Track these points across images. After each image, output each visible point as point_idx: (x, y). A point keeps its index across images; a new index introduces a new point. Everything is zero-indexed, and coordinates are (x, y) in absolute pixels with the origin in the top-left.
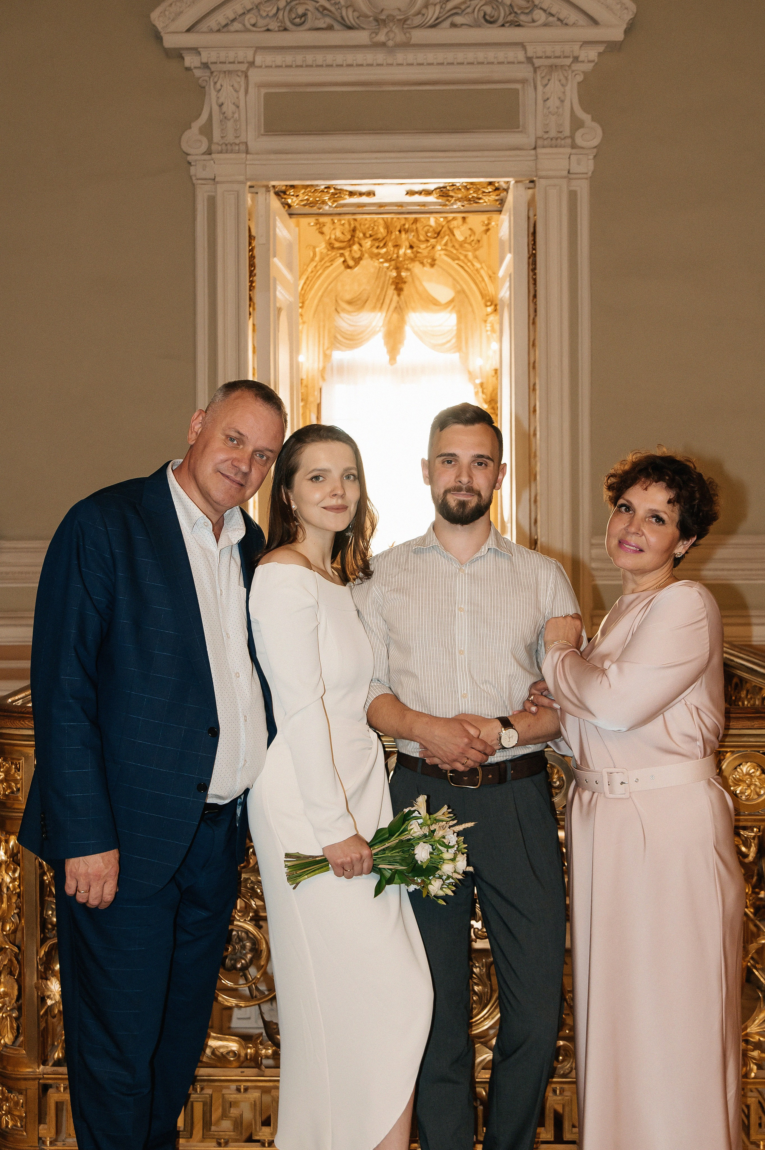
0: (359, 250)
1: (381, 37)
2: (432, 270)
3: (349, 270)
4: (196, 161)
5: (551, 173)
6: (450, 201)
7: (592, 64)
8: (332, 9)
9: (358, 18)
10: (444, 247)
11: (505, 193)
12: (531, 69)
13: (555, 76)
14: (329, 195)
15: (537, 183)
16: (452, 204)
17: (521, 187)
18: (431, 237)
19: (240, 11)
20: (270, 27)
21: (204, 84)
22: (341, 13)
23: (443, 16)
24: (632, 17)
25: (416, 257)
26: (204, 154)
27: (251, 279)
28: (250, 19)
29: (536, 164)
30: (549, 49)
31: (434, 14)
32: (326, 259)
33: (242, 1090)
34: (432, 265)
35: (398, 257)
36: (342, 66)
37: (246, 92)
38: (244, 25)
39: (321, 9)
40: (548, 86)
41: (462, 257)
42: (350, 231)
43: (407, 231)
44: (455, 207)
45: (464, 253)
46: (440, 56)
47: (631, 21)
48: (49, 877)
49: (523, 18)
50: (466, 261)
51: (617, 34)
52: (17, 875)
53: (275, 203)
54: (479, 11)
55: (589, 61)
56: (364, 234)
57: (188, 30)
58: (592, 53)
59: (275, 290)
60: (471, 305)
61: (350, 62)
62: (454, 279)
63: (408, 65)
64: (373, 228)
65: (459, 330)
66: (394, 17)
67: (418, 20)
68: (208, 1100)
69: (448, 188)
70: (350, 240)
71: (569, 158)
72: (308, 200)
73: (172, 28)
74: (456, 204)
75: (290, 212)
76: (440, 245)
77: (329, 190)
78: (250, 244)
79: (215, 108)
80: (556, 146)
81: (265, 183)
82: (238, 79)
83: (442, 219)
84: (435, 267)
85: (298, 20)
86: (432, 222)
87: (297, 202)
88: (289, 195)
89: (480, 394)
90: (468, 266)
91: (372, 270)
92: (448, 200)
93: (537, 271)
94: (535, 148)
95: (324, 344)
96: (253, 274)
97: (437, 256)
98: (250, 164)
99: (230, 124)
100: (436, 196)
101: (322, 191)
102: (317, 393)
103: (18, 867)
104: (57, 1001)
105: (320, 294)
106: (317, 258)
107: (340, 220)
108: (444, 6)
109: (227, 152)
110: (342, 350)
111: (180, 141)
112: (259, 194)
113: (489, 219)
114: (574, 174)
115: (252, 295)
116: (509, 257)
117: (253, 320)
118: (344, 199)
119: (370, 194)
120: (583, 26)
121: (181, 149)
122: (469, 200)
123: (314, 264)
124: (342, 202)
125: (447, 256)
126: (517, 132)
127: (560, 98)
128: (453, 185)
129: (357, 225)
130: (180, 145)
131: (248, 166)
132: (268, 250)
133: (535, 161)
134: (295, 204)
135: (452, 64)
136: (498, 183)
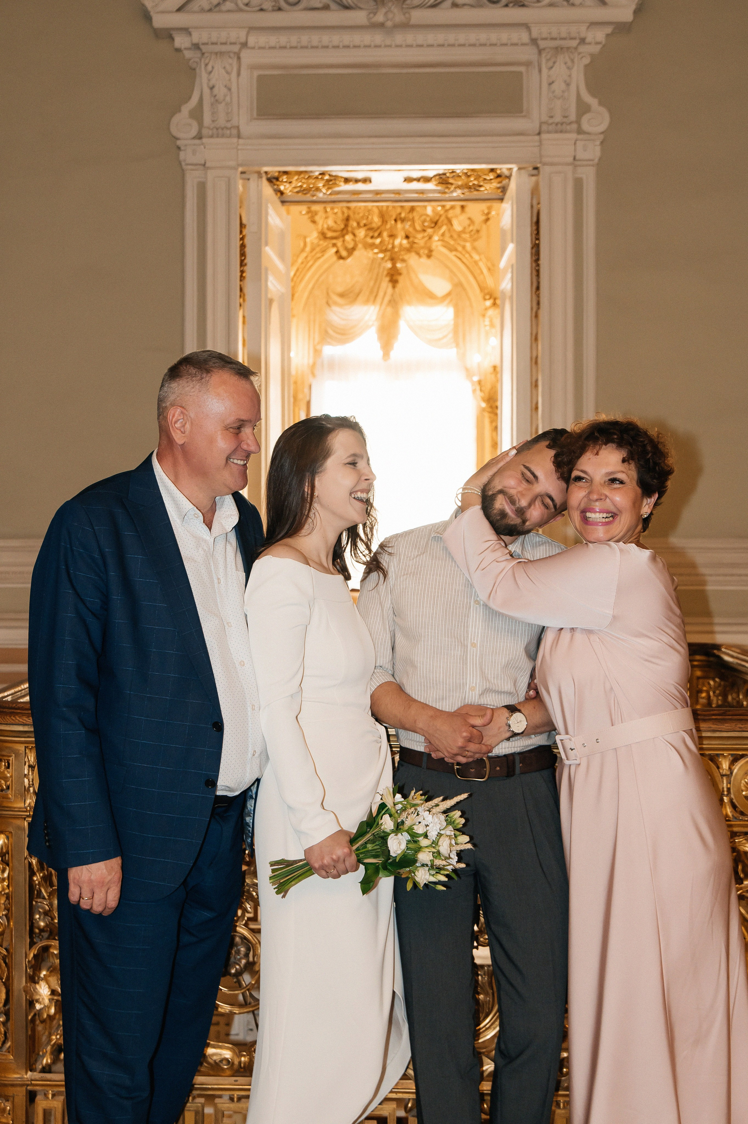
0: (353, 240)
1: (380, 18)
2: (429, 262)
3: (341, 261)
4: (186, 145)
5: (556, 160)
6: (449, 189)
7: (599, 47)
10: (441, 238)
11: (507, 180)
12: (535, 51)
13: (561, 59)
14: (324, 182)
15: (541, 169)
16: (452, 192)
17: (524, 174)
18: (428, 227)
20: (264, 7)
21: (194, 66)
25: (411, 247)
26: (194, 138)
27: (242, 269)
29: (540, 150)
30: (554, 31)
32: (318, 249)
33: (235, 1099)
34: (429, 256)
35: (393, 247)
36: (338, 47)
37: (239, 74)
38: (237, 5)
40: (554, 69)
41: (460, 249)
42: (343, 220)
43: (403, 220)
44: (455, 194)
45: (462, 243)
46: (440, 37)
48: (39, 877)
50: (464, 252)
51: (626, 15)
52: (6, 875)
53: (267, 190)
55: (597, 43)
56: (358, 224)
57: (179, 10)
58: (600, 35)
59: (266, 280)
60: (469, 299)
61: (346, 43)
62: (451, 271)
63: (407, 46)
64: (368, 217)
65: (456, 326)
67: (417, 1)
68: (200, 1109)
69: (448, 175)
70: (343, 230)
71: (575, 144)
72: (301, 186)
73: (161, 7)
74: (456, 191)
75: (283, 200)
76: (437, 235)
77: (323, 176)
78: (241, 232)
79: (206, 91)
80: (561, 132)
81: (256, 169)
82: (230, 61)
83: (439, 208)
84: (432, 258)
85: (292, 0)
86: (429, 211)
87: (290, 189)
88: (282, 181)
89: (478, 392)
90: (466, 258)
91: (366, 261)
92: (447, 188)
93: (541, 262)
94: (539, 134)
95: (314, 338)
96: (244, 264)
97: (434, 247)
98: (241, 149)
99: (221, 107)
100: (435, 183)
101: (317, 178)
102: (306, 390)
103: (7, 868)
104: (46, 1005)
105: (310, 286)
106: (308, 249)
107: (332, 209)
109: (218, 137)
110: (332, 345)
111: (169, 124)
112: (251, 181)
113: (490, 208)
114: (580, 160)
115: (242, 286)
116: (511, 247)
117: (244, 312)
118: (339, 186)
119: (366, 180)
120: (590, 6)
121: (170, 133)
122: (470, 188)
123: (304, 255)
124: (337, 189)
125: (445, 246)
126: (520, 117)
127: (565, 82)
128: (453, 172)
129: (351, 213)
130: (169, 129)
131: (239, 152)
132: (260, 239)
133: (539, 147)
134: (288, 191)
135: (453, 45)
136: (500, 169)
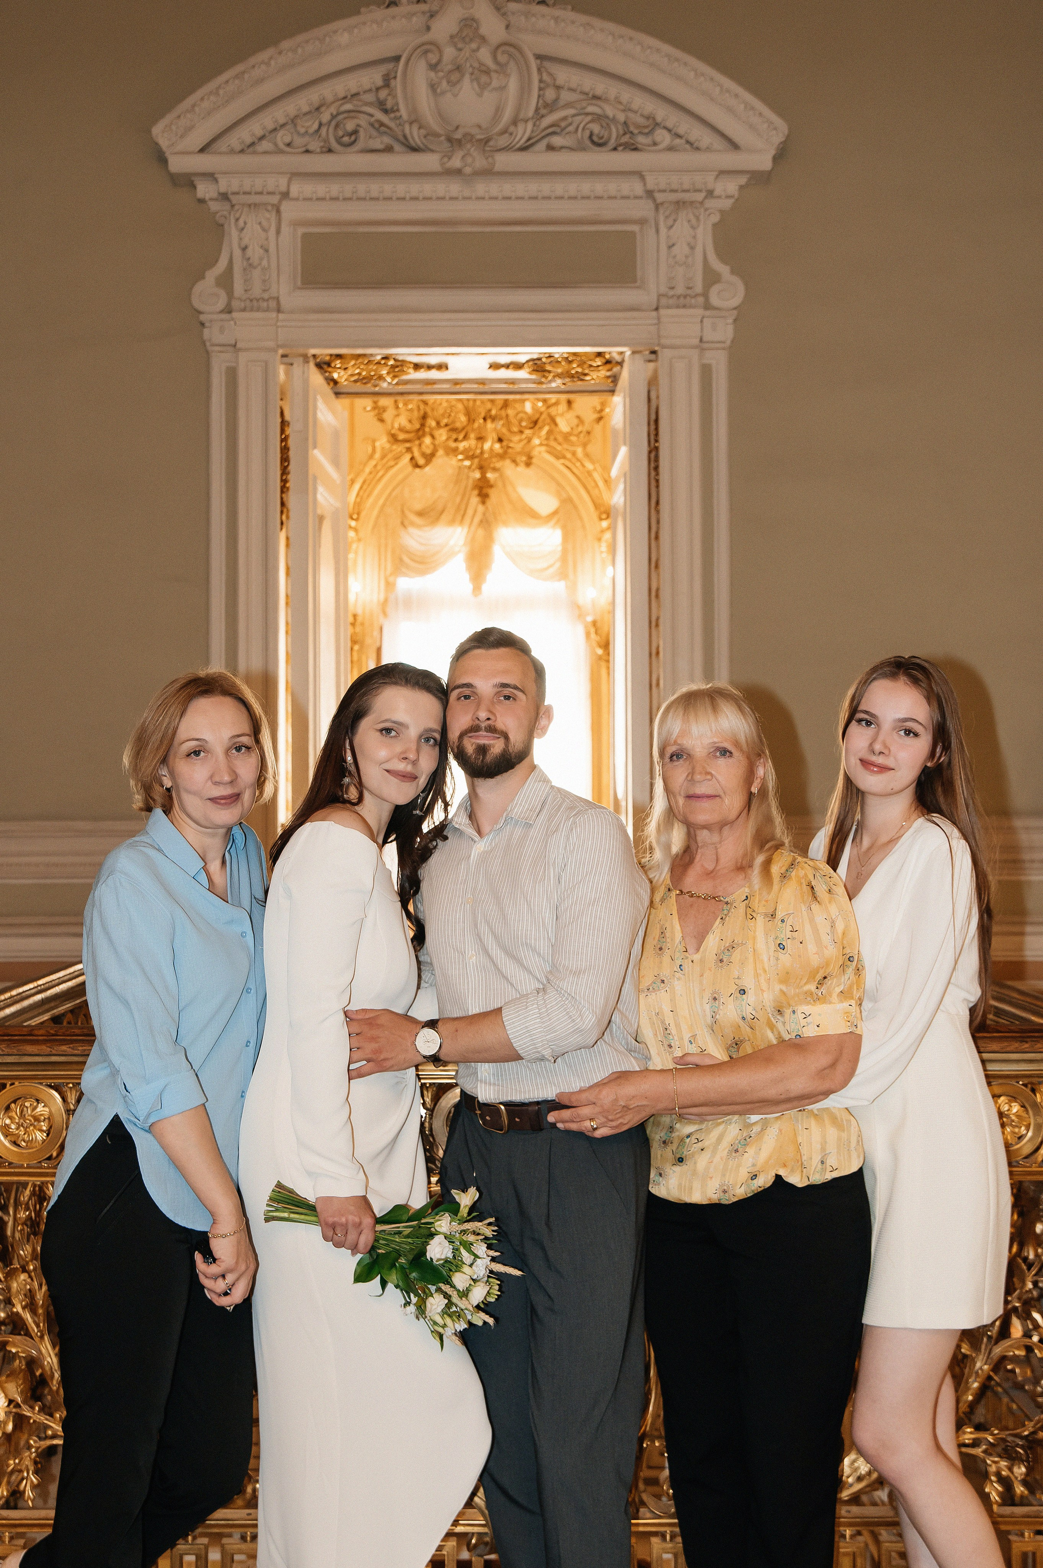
0: (432, 444)
1: (456, 162)
2: (529, 472)
3: (417, 470)
4: (211, 321)
5: (678, 342)
6: (546, 378)
7: (732, 201)
8: (392, 125)
9: (425, 137)
10: (545, 442)
11: (619, 368)
12: (651, 205)
13: (683, 215)
14: (388, 368)
15: (659, 353)
16: (550, 382)
17: (639, 359)
18: (526, 427)
19: (271, 126)
20: (310, 148)
21: (221, 221)
22: (403, 131)
23: (538, 135)
24: (783, 139)
25: (505, 453)
26: (221, 312)
27: (284, 478)
28: (283, 137)
29: (658, 329)
30: (675, 181)
31: (525, 132)
32: (390, 456)
33: (249, 1538)
34: (528, 464)
35: (482, 453)
36: (404, 199)
37: (278, 232)
38: (276, 145)
39: (377, 125)
40: (674, 228)
41: (569, 456)
42: (419, 418)
43: (493, 419)
44: (554, 385)
45: (571, 448)
46: (533, 187)
47: (781, 146)
49: (641, 139)
50: (574, 460)
51: (764, 162)
53: (316, 378)
54: (584, 129)
55: (728, 197)
56: (438, 423)
57: (202, 150)
58: (731, 186)
59: (315, 494)
60: (581, 519)
61: (414, 194)
62: (558, 484)
63: (491, 198)
64: (450, 415)
65: (565, 551)
66: (472, 136)
67: (503, 141)
68: (203, 1552)
69: (544, 360)
70: (419, 430)
71: (702, 321)
72: (359, 374)
73: (179, 147)
74: (555, 381)
75: (337, 391)
76: (539, 437)
77: (387, 361)
78: (283, 431)
79: (237, 253)
80: (684, 306)
81: (301, 351)
82: (267, 215)
83: (540, 404)
84: (532, 467)
85: (346, 139)
86: (528, 407)
87: (345, 377)
88: (335, 367)
89: (593, 636)
90: (577, 467)
91: (450, 471)
92: (544, 376)
93: (661, 470)
94: (657, 309)
95: (385, 569)
96: (286, 471)
97: (535, 453)
98: (283, 326)
99: (256, 274)
100: (528, 370)
101: (379, 363)
102: (376, 633)
105: (381, 502)
106: (377, 456)
107: (405, 404)
108: (538, 123)
109: (252, 310)
110: (410, 577)
111: (190, 295)
112: (295, 366)
113: (603, 404)
114: (708, 342)
115: (285, 499)
116: (623, 451)
117: (287, 532)
118: (409, 373)
119: (442, 367)
120: (719, 151)
121: (192, 306)
122: (572, 376)
123: (373, 463)
124: (405, 377)
125: (549, 452)
126: (631, 287)
127: (689, 244)
128: (550, 357)
129: (428, 410)
130: (190, 300)
131: (280, 329)
132: (307, 439)
133: (656, 326)
134: (343, 380)
135: (549, 198)
136: (610, 353)
